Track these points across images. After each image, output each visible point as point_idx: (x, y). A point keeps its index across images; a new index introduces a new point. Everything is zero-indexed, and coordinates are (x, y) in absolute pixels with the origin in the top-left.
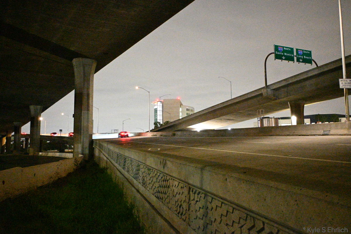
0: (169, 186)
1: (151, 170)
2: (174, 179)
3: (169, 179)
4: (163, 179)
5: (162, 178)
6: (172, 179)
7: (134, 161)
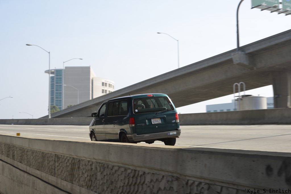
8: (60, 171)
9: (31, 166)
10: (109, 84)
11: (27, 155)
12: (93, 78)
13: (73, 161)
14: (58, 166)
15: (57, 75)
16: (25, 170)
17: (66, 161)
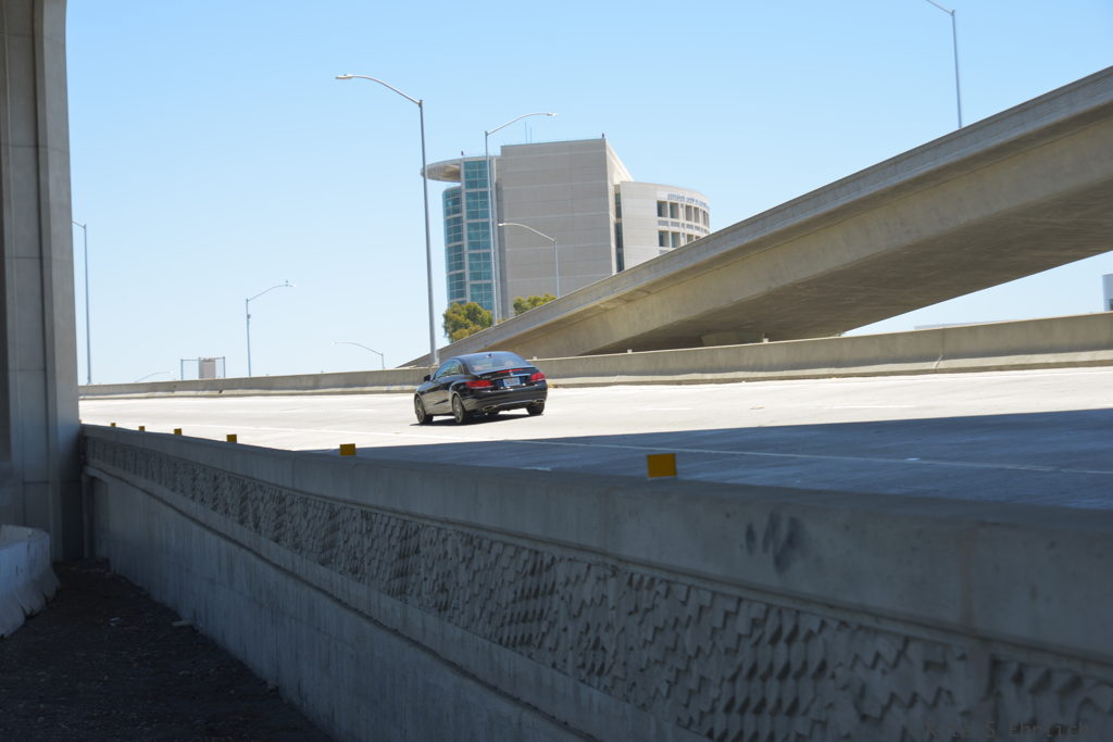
0: (823, 667)
1: (662, 588)
2: (868, 621)
3: (823, 624)
4: (769, 630)
5: (755, 623)
6: (843, 624)
7: (492, 543)
8: (375, 563)
9: (304, 553)
10: (688, 208)
11: (293, 517)
12: (617, 187)
13: (403, 534)
14: (370, 549)
15: (470, 184)
16: (289, 567)
17: (389, 532)
